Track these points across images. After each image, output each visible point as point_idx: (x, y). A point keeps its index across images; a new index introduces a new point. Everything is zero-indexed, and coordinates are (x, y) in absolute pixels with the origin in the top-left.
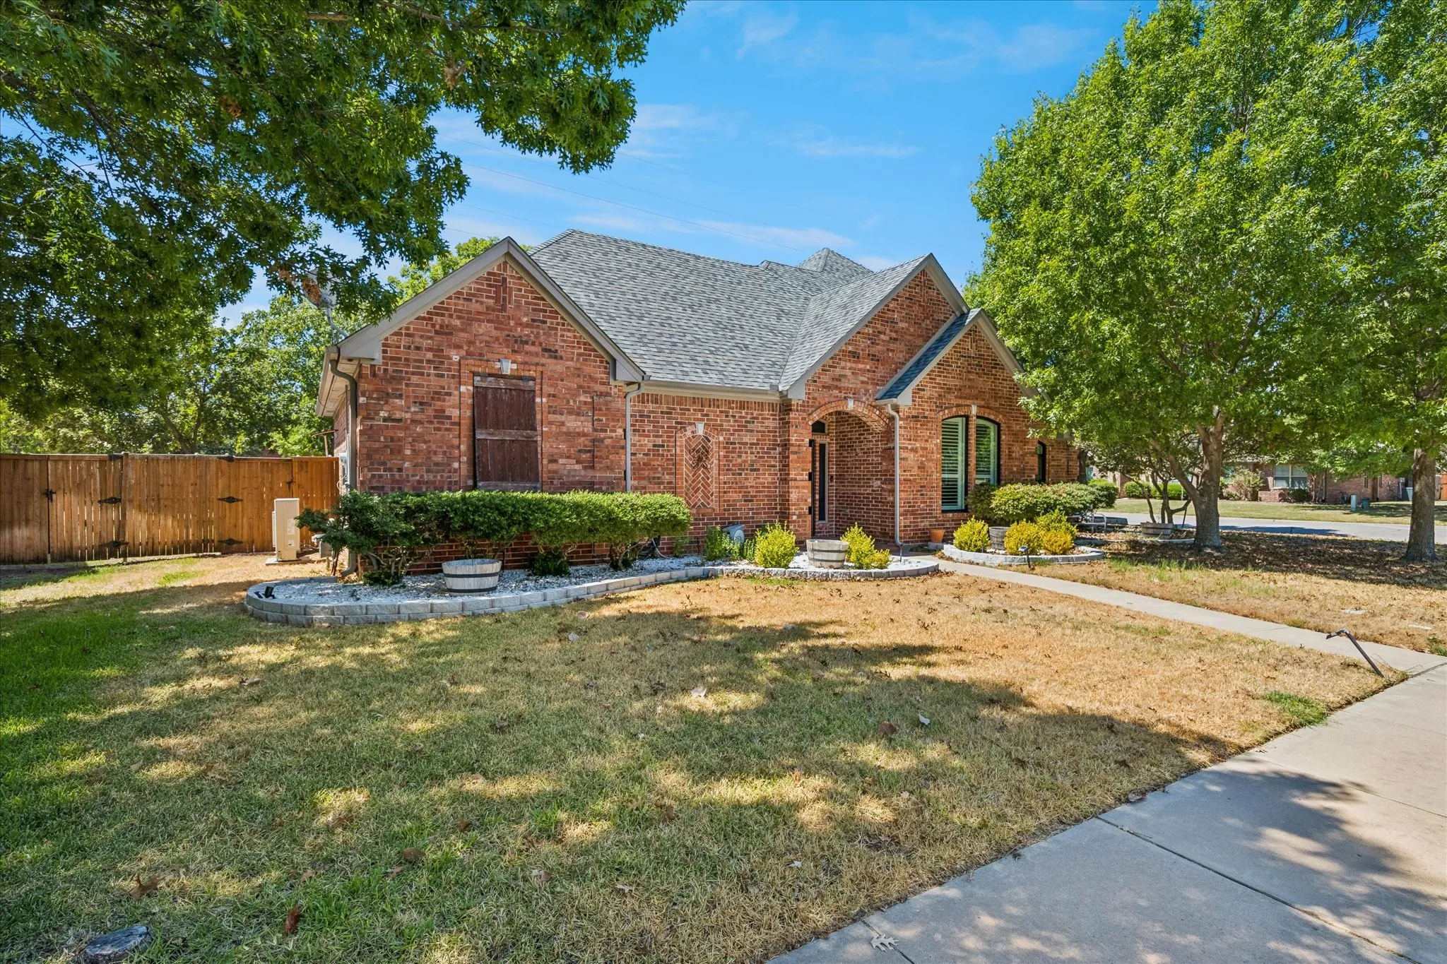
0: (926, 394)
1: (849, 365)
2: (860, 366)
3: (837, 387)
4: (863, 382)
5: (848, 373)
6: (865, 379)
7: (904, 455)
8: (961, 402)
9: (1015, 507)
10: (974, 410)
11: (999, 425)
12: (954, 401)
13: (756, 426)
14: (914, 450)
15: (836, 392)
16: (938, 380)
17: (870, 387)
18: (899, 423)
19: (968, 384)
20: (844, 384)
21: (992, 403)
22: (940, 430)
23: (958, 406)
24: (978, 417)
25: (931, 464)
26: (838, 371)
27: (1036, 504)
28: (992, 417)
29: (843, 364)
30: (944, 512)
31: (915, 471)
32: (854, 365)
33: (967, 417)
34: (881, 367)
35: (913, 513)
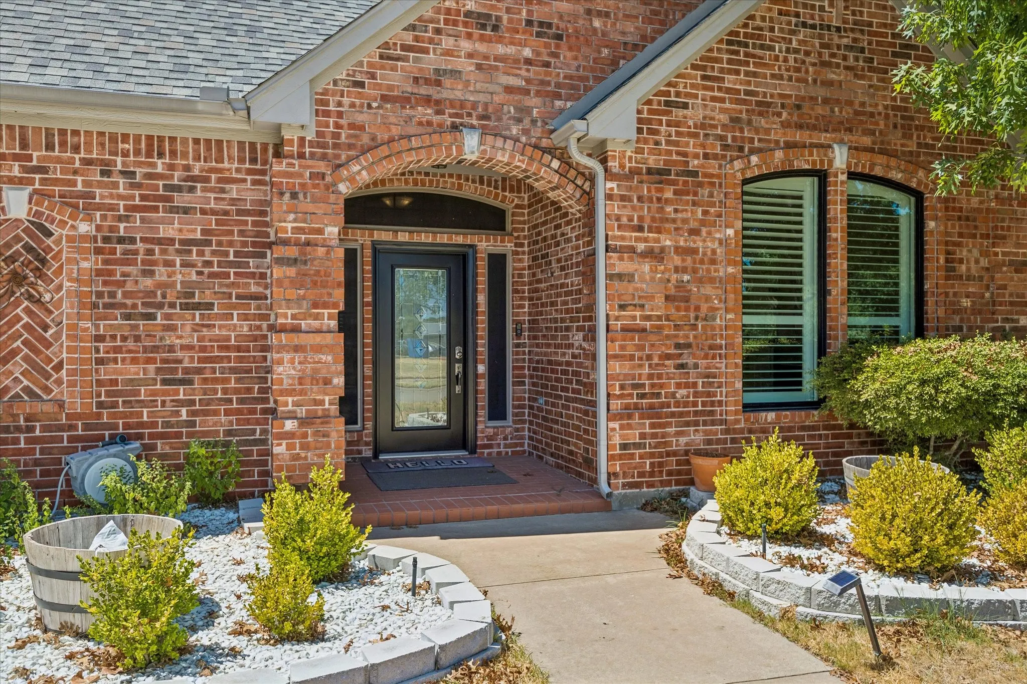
0: (694, 115)
1: (466, 45)
2: (501, 49)
3: (427, 101)
4: (509, 89)
5: (467, 66)
6: (520, 83)
7: (621, 267)
8: (798, 136)
9: (929, 403)
10: (840, 158)
11: (918, 197)
12: (778, 135)
13: (199, 197)
14: (655, 255)
15: (425, 113)
16: (730, 81)
17: (533, 101)
18: (604, 186)
19: (821, 92)
20: (452, 91)
21: (896, 140)
22: (735, 204)
23: (789, 146)
24: (853, 176)
25: (708, 290)
26: (431, 61)
27: (992, 396)
28: (897, 176)
29: (447, 42)
30: (748, 407)
31: (658, 307)
32: (481, 48)
33: (822, 177)
34: (566, 54)
35: (652, 412)
